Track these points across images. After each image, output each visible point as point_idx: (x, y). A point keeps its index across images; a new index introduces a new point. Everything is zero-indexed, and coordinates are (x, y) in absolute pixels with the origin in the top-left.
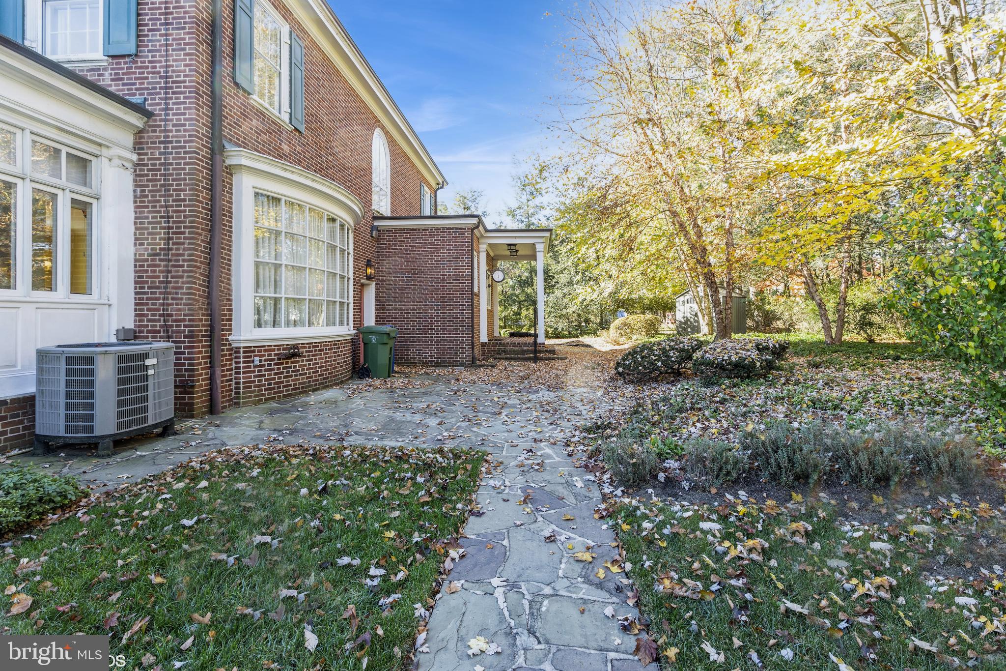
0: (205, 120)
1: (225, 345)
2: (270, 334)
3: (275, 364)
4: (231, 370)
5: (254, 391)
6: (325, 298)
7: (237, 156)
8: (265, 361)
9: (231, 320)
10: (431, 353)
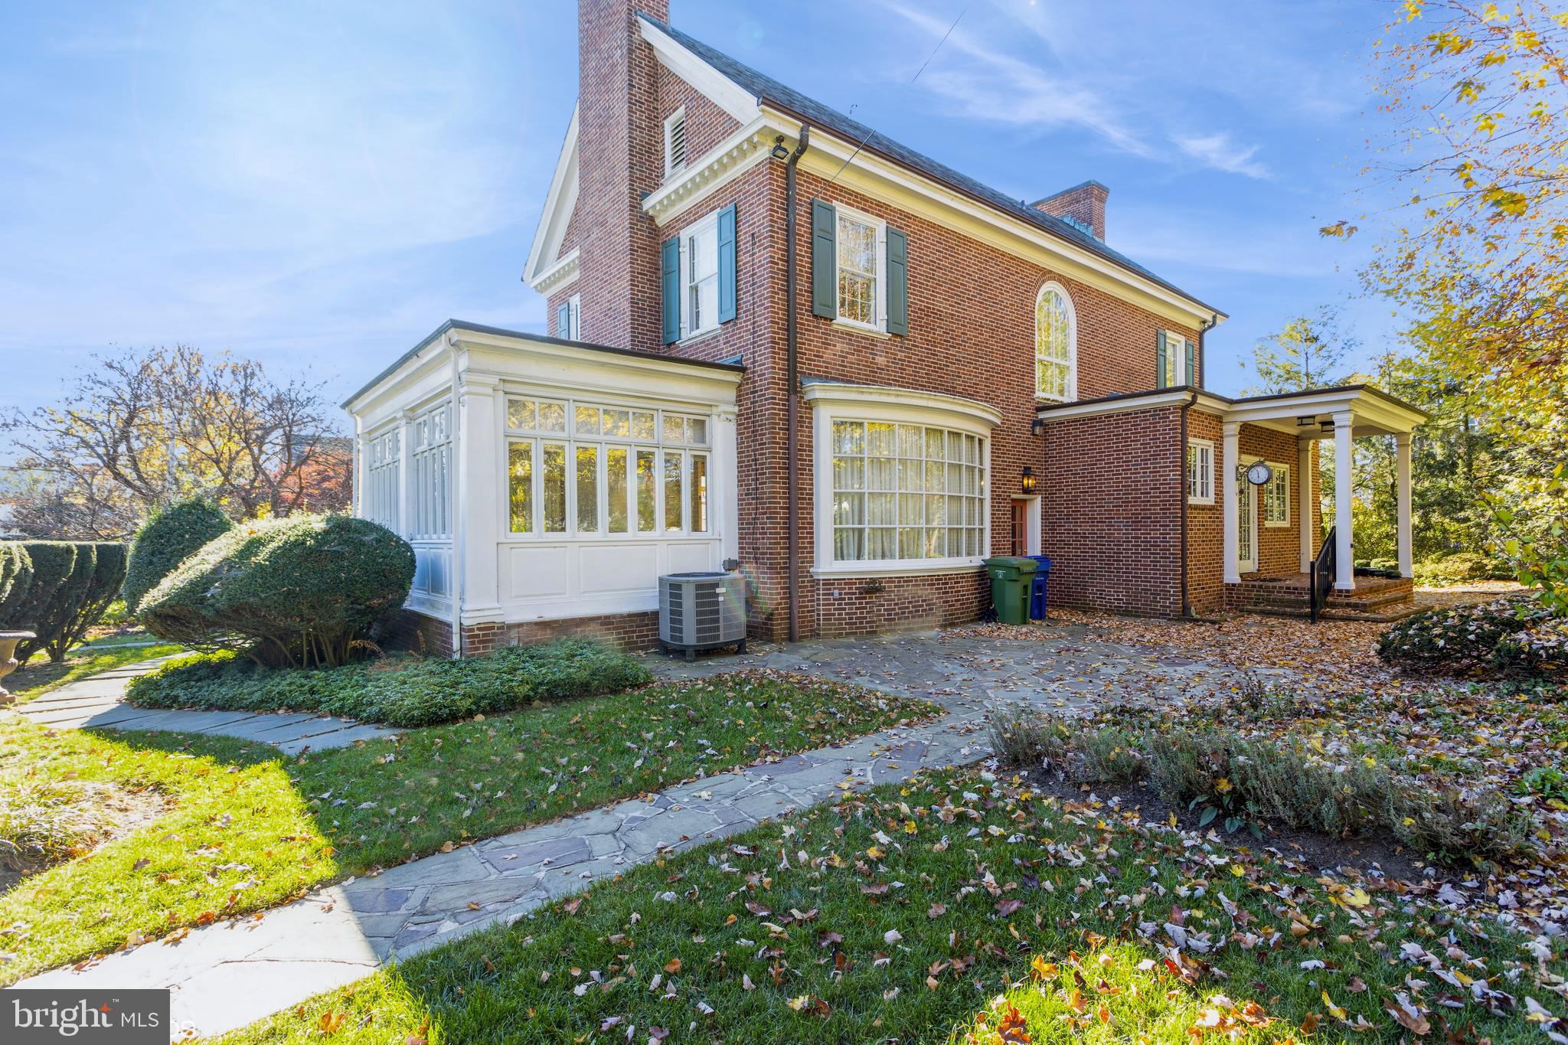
0: (782, 364)
1: (806, 577)
2: (851, 567)
3: (856, 598)
4: (813, 601)
5: (834, 624)
6: (924, 526)
7: (816, 390)
8: (846, 594)
9: (812, 552)
10: (1117, 596)
